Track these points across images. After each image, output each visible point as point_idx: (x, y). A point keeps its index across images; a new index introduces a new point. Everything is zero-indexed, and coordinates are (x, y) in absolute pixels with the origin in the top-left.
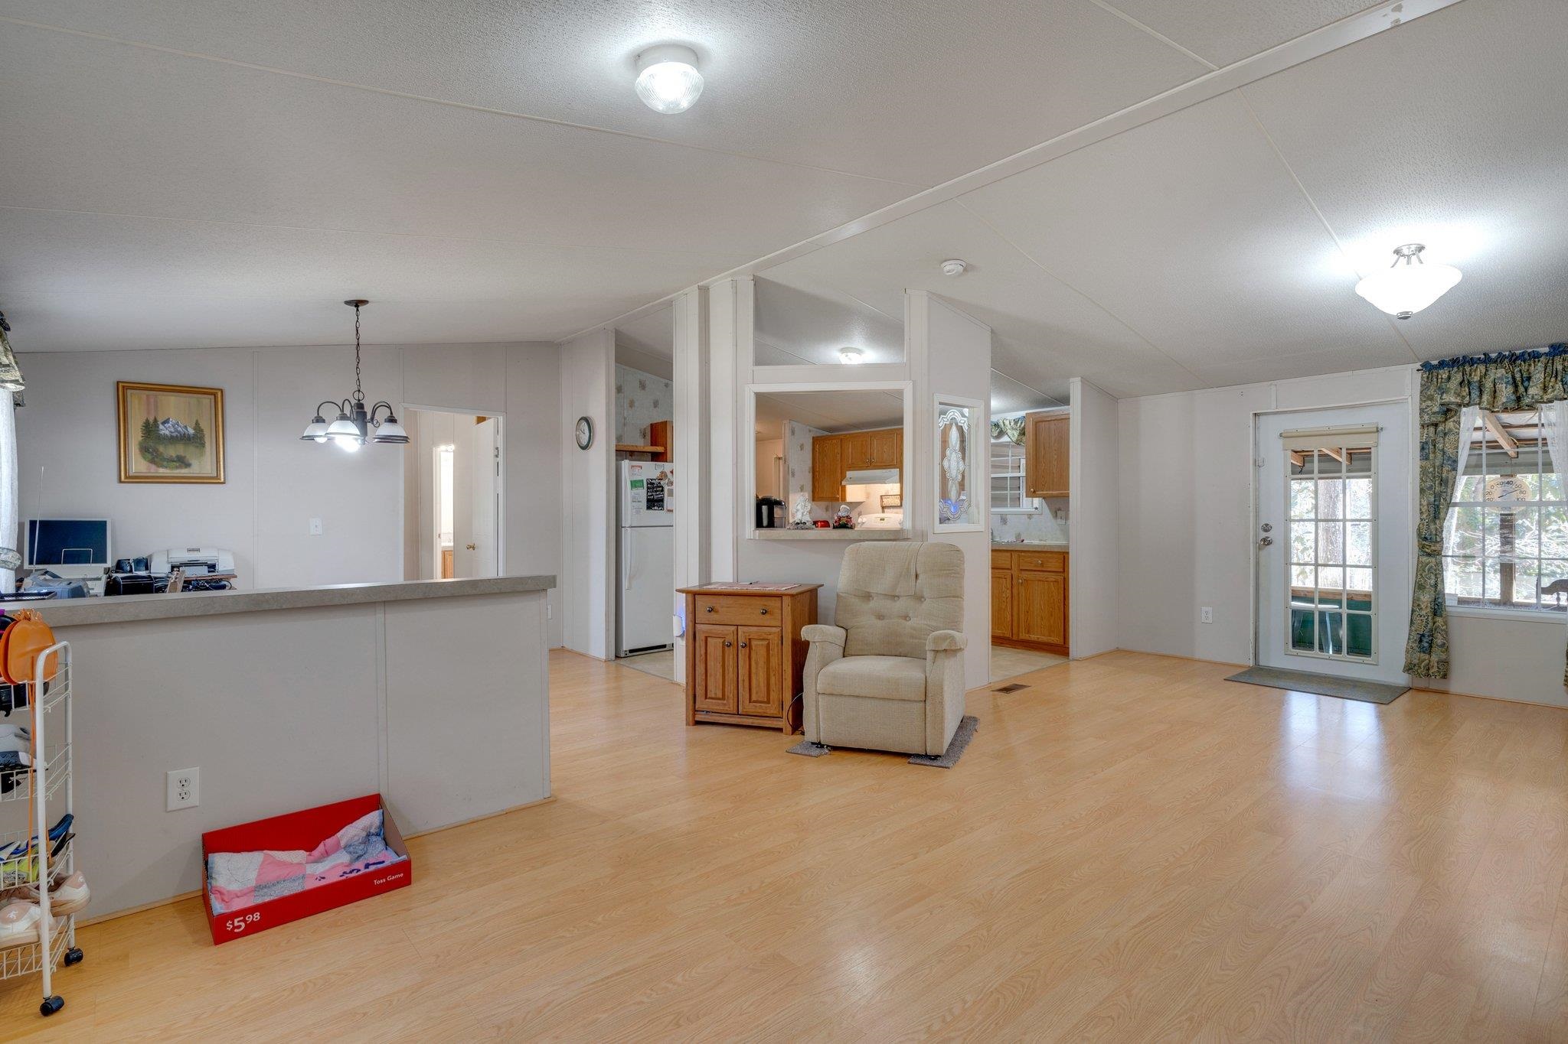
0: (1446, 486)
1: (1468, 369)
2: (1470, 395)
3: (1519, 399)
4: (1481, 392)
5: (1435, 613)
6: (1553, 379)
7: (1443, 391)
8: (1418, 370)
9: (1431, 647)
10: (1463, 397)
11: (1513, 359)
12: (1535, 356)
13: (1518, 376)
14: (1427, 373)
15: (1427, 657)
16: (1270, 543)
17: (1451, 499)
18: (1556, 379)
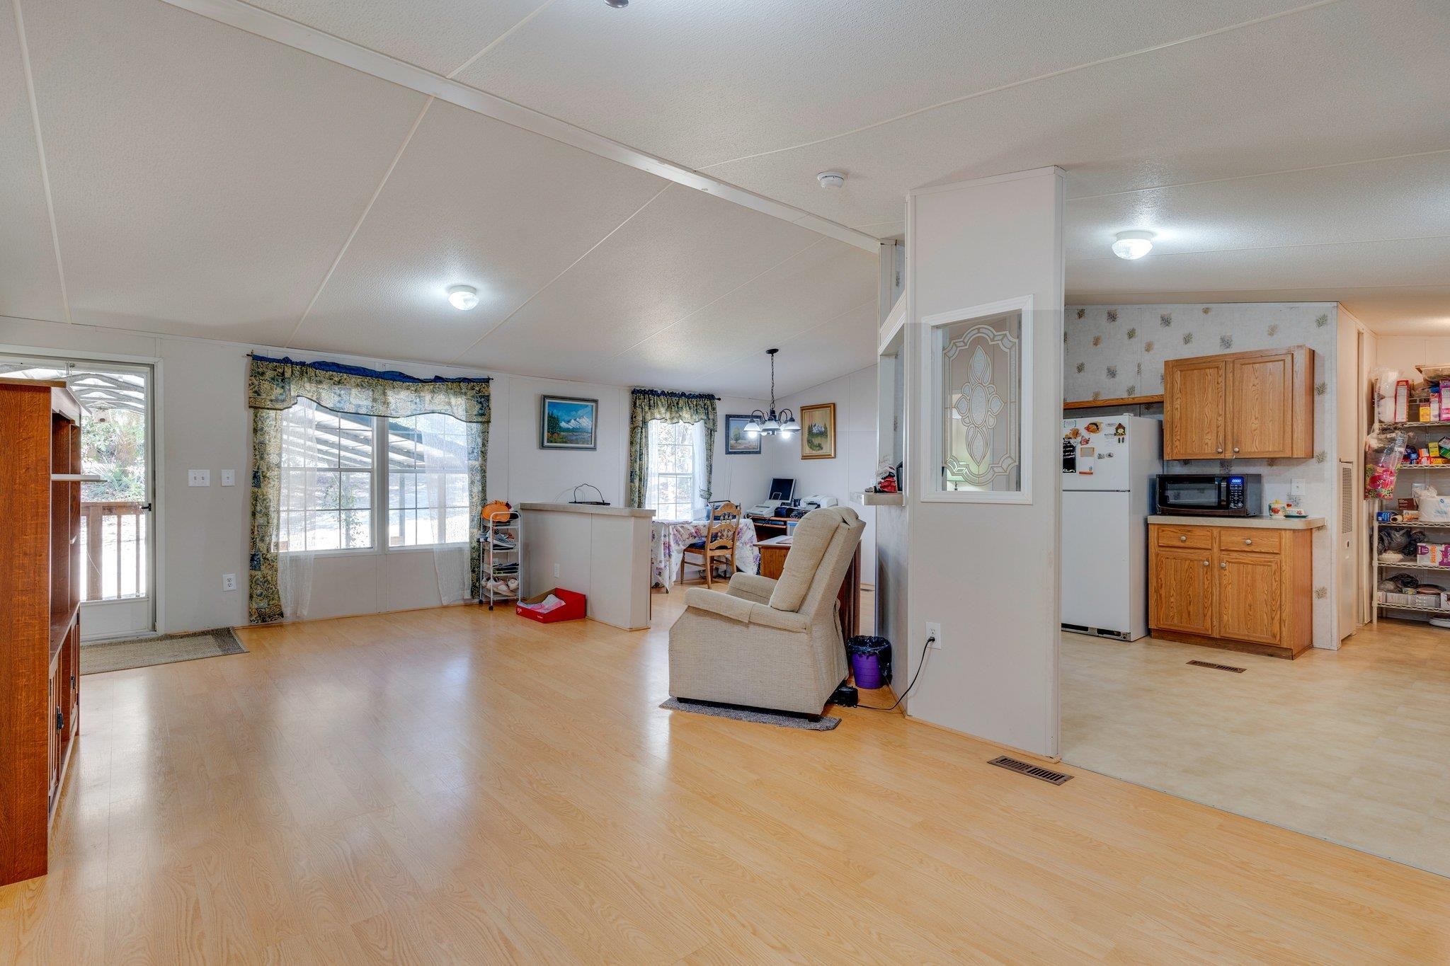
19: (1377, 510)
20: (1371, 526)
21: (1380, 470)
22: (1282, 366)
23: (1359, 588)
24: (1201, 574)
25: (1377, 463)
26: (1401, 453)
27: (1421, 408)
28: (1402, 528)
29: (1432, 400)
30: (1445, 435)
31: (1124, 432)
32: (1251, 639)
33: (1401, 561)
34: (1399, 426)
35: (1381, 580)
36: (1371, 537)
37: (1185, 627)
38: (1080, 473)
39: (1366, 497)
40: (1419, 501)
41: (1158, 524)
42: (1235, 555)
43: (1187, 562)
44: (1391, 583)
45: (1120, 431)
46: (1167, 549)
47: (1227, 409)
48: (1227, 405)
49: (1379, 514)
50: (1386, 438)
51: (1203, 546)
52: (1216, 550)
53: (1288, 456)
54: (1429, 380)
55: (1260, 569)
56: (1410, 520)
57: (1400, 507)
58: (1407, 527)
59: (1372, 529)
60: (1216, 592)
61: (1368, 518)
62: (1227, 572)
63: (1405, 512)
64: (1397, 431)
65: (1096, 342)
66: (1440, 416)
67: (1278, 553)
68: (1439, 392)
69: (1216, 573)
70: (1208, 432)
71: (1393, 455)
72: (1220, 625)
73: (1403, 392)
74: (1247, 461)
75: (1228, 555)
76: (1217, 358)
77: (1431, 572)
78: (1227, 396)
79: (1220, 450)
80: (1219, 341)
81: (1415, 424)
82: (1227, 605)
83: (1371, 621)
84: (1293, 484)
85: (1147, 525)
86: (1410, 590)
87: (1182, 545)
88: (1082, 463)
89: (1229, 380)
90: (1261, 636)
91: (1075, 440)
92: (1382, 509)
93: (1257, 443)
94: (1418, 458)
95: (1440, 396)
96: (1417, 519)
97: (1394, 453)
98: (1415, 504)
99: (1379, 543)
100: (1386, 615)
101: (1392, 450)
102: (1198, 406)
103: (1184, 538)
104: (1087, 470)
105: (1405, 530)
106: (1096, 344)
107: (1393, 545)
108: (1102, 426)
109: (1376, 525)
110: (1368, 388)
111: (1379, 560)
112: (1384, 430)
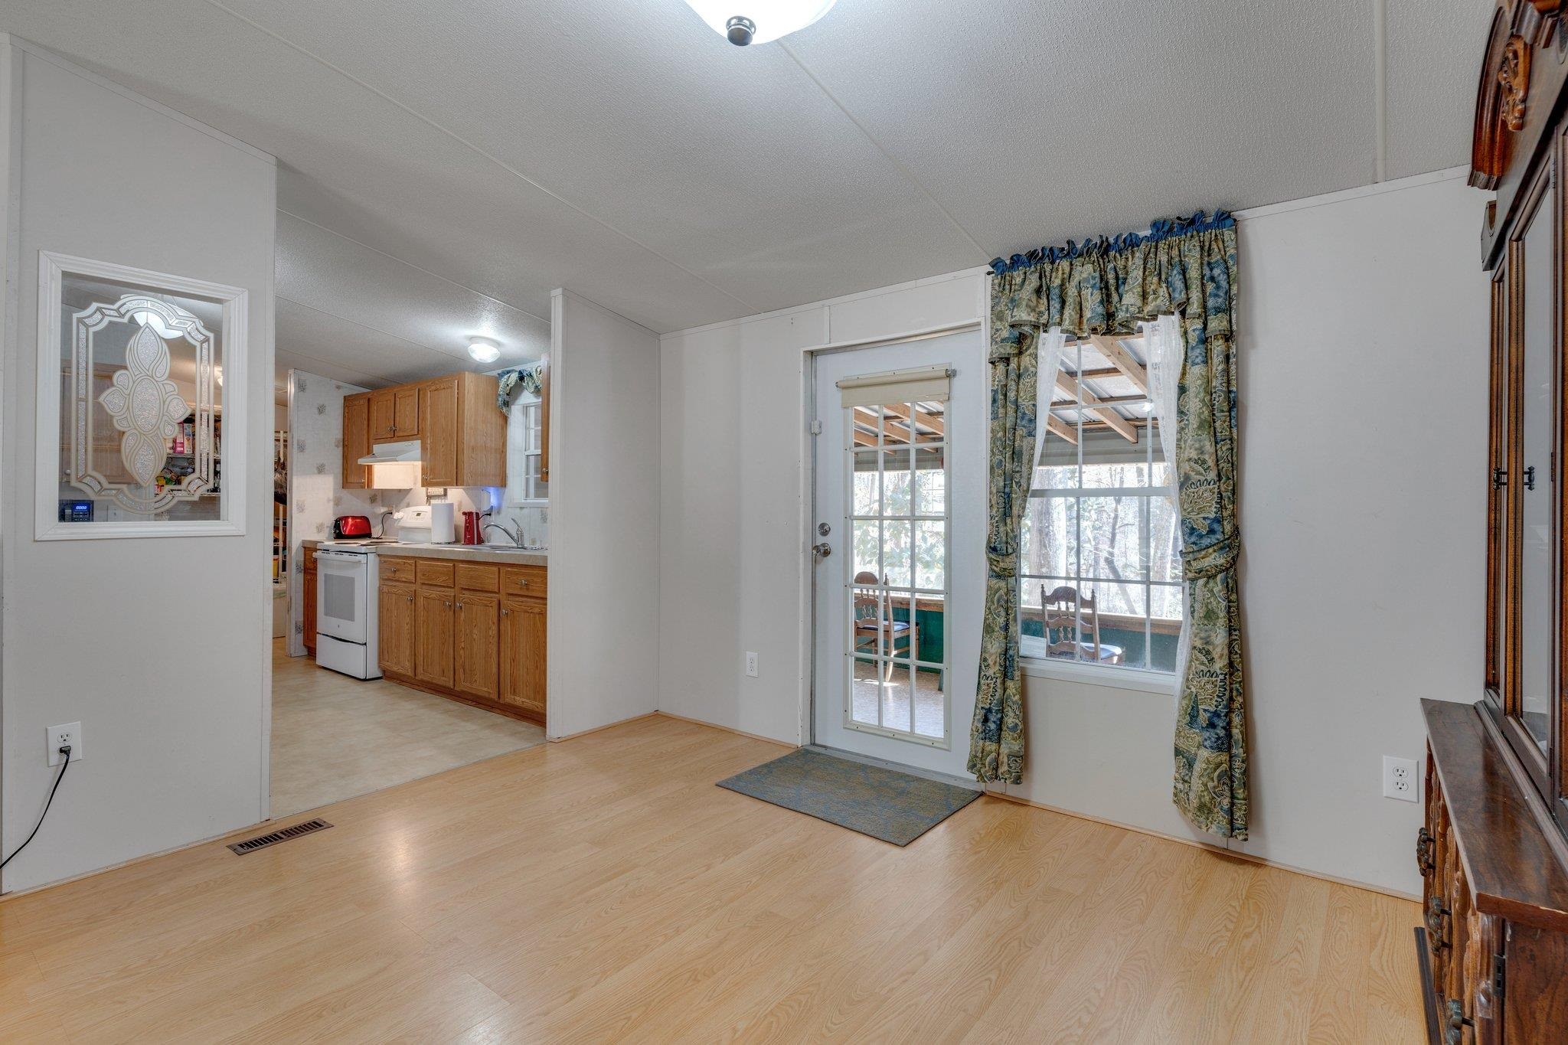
0: (1020, 461)
1: (1048, 267)
2: (1049, 309)
3: (1110, 316)
4: (1063, 303)
5: (1006, 674)
6: (1155, 279)
7: (1014, 303)
8: (989, 273)
9: (1000, 729)
10: (1040, 314)
11: (1105, 249)
12: (1132, 243)
13: (1111, 276)
14: (999, 276)
15: (993, 747)
16: (826, 553)
17: (1029, 484)
18: (1160, 278)
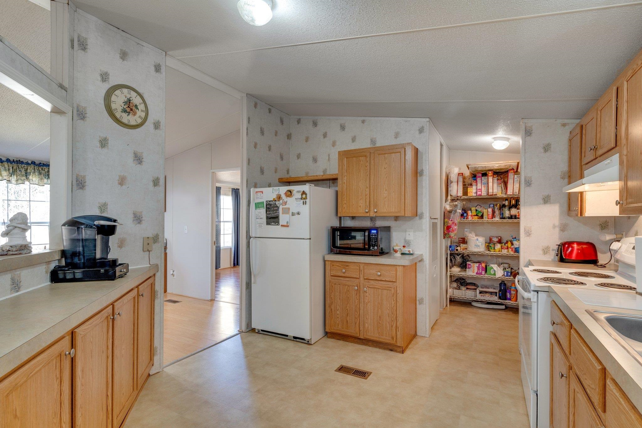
19: (449, 245)
20: (447, 253)
21: (450, 222)
22: (400, 156)
23: (441, 288)
24: (354, 295)
25: (449, 218)
26: (460, 213)
27: (468, 188)
28: (460, 254)
29: (473, 184)
30: (478, 203)
31: (306, 197)
32: (380, 340)
33: (460, 272)
34: (459, 198)
35: (451, 282)
36: (447, 259)
37: (345, 331)
38: (282, 226)
39: (444, 237)
40: (467, 239)
41: (330, 261)
42: (372, 282)
43: (347, 287)
44: (455, 283)
45: (304, 196)
46: (335, 278)
47: (371, 183)
48: (371, 181)
49: (450, 247)
50: (453, 205)
51: (355, 276)
52: (362, 279)
53: (402, 215)
54: (472, 172)
55: (385, 292)
56: (463, 249)
57: (459, 242)
58: (462, 254)
59: (447, 254)
60: (362, 308)
61: (445, 249)
62: (367, 294)
63: (461, 245)
64: (458, 201)
65: (307, 140)
66: (476, 193)
67: (394, 282)
68: (476, 180)
69: (362, 295)
70: (361, 199)
71: (456, 214)
72: (364, 330)
73: (461, 179)
74: (384, 218)
75: (368, 282)
76: (366, 150)
77: (472, 278)
78: (371, 176)
79: (367, 211)
80: (370, 141)
81: (465, 197)
82: (367, 317)
83: (447, 306)
84: (407, 233)
85: (325, 261)
86: (463, 288)
87: (343, 275)
88: (283, 218)
89: (372, 165)
90: (386, 338)
91: (279, 202)
92: (451, 244)
93: (386, 206)
94: (467, 216)
95: (476, 182)
96: (466, 249)
97: (457, 213)
98: (466, 241)
99: (450, 262)
100: (453, 301)
101: (456, 211)
102: (355, 181)
103: (344, 270)
104: (285, 224)
105: (461, 255)
106: (306, 141)
107: (457, 263)
108: (294, 192)
109: (449, 252)
110: (446, 177)
111: (450, 271)
112: (453, 200)
